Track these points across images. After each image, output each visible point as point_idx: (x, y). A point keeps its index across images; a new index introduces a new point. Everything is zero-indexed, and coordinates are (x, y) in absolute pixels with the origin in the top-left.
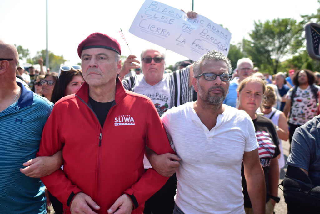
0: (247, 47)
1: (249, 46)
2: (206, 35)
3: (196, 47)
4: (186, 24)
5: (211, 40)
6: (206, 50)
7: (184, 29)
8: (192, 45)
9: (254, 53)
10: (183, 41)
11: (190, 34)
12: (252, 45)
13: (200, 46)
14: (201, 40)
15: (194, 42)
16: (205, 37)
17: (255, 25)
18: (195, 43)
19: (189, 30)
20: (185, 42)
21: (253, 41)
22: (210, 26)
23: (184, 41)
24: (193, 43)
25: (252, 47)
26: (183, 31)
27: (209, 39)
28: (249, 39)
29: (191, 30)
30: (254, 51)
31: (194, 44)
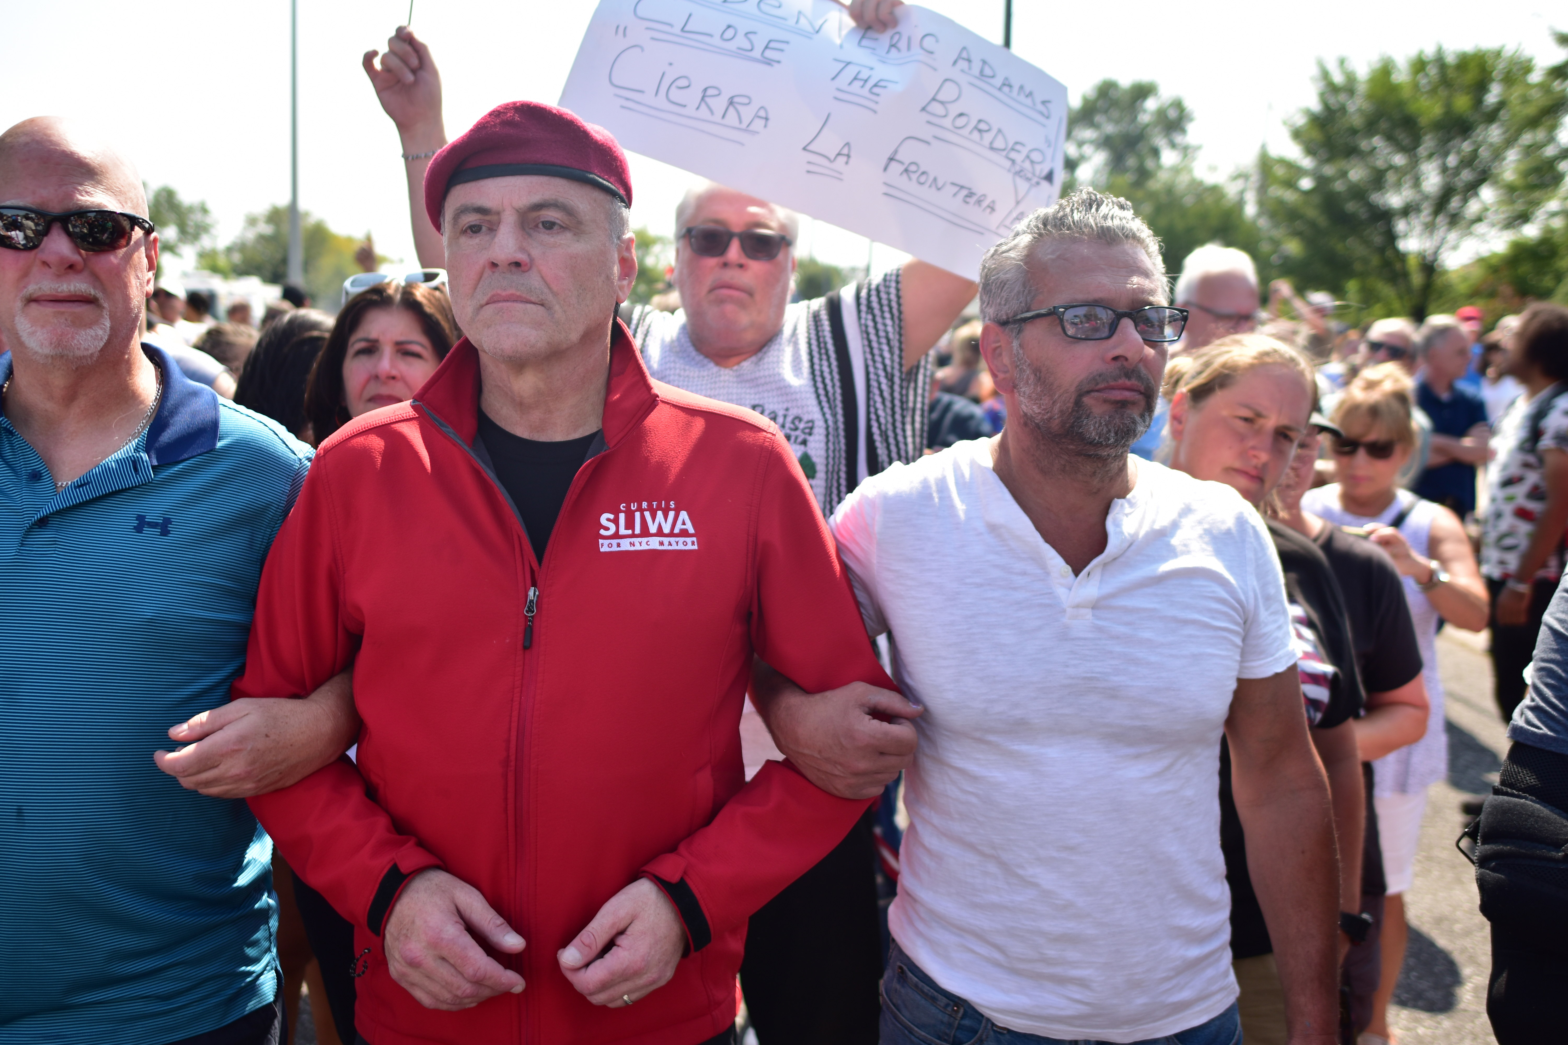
0: (1277, 192)
1: (1291, 184)
2: (954, 110)
3: (905, 176)
4: (848, 63)
5: (976, 135)
6: (956, 189)
7: (838, 90)
8: (885, 169)
9: (1313, 225)
10: (839, 154)
11: (875, 112)
12: (1306, 184)
13: (923, 173)
14: (928, 143)
15: (896, 152)
16: (947, 122)
17: (1321, 84)
18: (898, 157)
19: (865, 92)
20: (848, 156)
21: (1307, 163)
22: (969, 60)
23: (845, 151)
24: (891, 159)
25: (1307, 193)
26: (836, 98)
27: (965, 132)
28: (1294, 152)
29: (876, 90)
30: (1312, 213)
31: (893, 164)
